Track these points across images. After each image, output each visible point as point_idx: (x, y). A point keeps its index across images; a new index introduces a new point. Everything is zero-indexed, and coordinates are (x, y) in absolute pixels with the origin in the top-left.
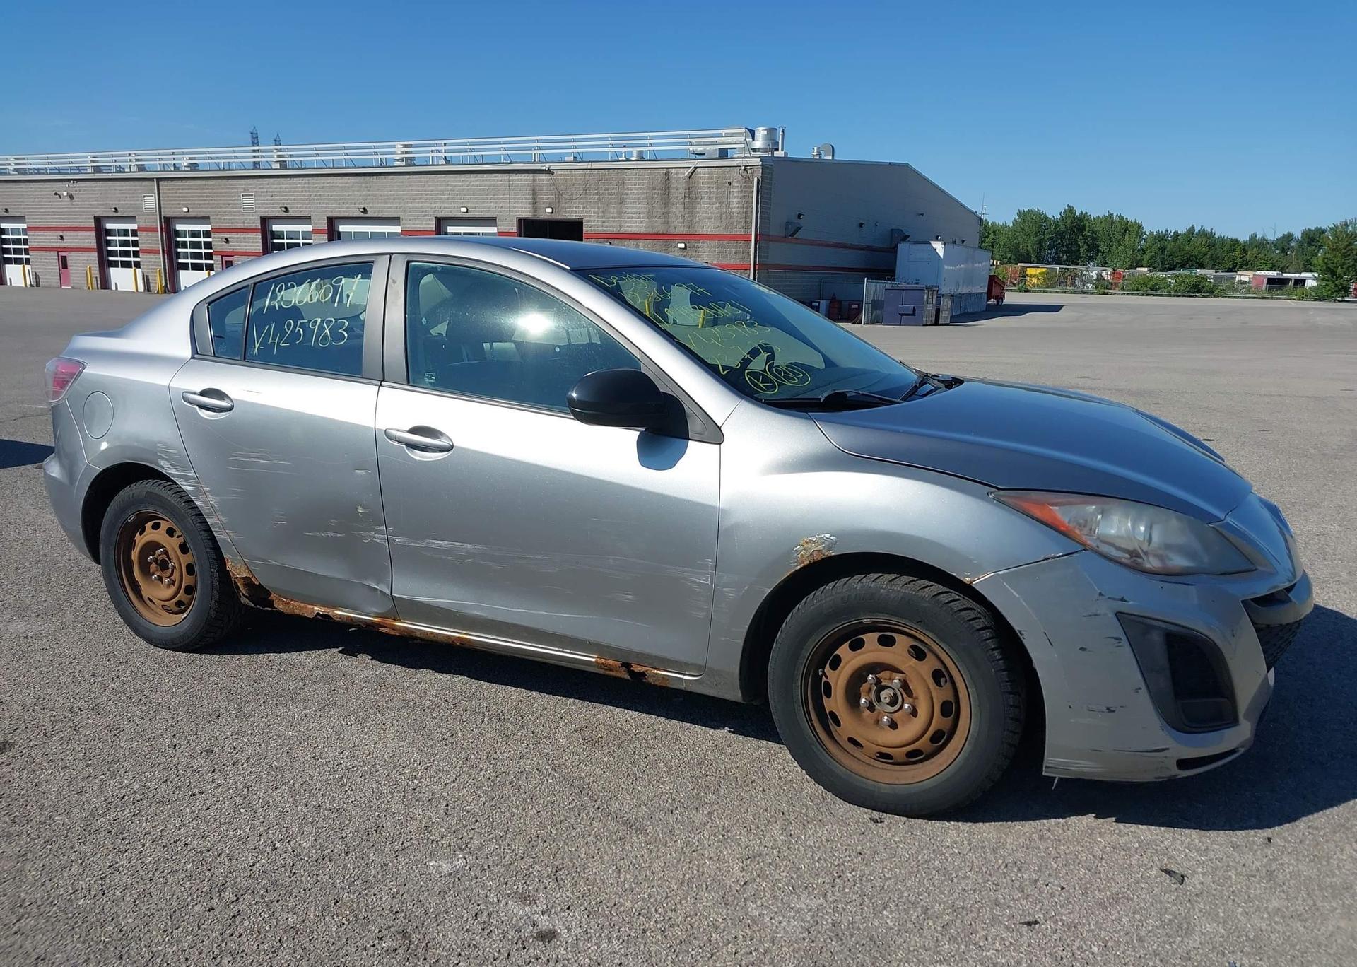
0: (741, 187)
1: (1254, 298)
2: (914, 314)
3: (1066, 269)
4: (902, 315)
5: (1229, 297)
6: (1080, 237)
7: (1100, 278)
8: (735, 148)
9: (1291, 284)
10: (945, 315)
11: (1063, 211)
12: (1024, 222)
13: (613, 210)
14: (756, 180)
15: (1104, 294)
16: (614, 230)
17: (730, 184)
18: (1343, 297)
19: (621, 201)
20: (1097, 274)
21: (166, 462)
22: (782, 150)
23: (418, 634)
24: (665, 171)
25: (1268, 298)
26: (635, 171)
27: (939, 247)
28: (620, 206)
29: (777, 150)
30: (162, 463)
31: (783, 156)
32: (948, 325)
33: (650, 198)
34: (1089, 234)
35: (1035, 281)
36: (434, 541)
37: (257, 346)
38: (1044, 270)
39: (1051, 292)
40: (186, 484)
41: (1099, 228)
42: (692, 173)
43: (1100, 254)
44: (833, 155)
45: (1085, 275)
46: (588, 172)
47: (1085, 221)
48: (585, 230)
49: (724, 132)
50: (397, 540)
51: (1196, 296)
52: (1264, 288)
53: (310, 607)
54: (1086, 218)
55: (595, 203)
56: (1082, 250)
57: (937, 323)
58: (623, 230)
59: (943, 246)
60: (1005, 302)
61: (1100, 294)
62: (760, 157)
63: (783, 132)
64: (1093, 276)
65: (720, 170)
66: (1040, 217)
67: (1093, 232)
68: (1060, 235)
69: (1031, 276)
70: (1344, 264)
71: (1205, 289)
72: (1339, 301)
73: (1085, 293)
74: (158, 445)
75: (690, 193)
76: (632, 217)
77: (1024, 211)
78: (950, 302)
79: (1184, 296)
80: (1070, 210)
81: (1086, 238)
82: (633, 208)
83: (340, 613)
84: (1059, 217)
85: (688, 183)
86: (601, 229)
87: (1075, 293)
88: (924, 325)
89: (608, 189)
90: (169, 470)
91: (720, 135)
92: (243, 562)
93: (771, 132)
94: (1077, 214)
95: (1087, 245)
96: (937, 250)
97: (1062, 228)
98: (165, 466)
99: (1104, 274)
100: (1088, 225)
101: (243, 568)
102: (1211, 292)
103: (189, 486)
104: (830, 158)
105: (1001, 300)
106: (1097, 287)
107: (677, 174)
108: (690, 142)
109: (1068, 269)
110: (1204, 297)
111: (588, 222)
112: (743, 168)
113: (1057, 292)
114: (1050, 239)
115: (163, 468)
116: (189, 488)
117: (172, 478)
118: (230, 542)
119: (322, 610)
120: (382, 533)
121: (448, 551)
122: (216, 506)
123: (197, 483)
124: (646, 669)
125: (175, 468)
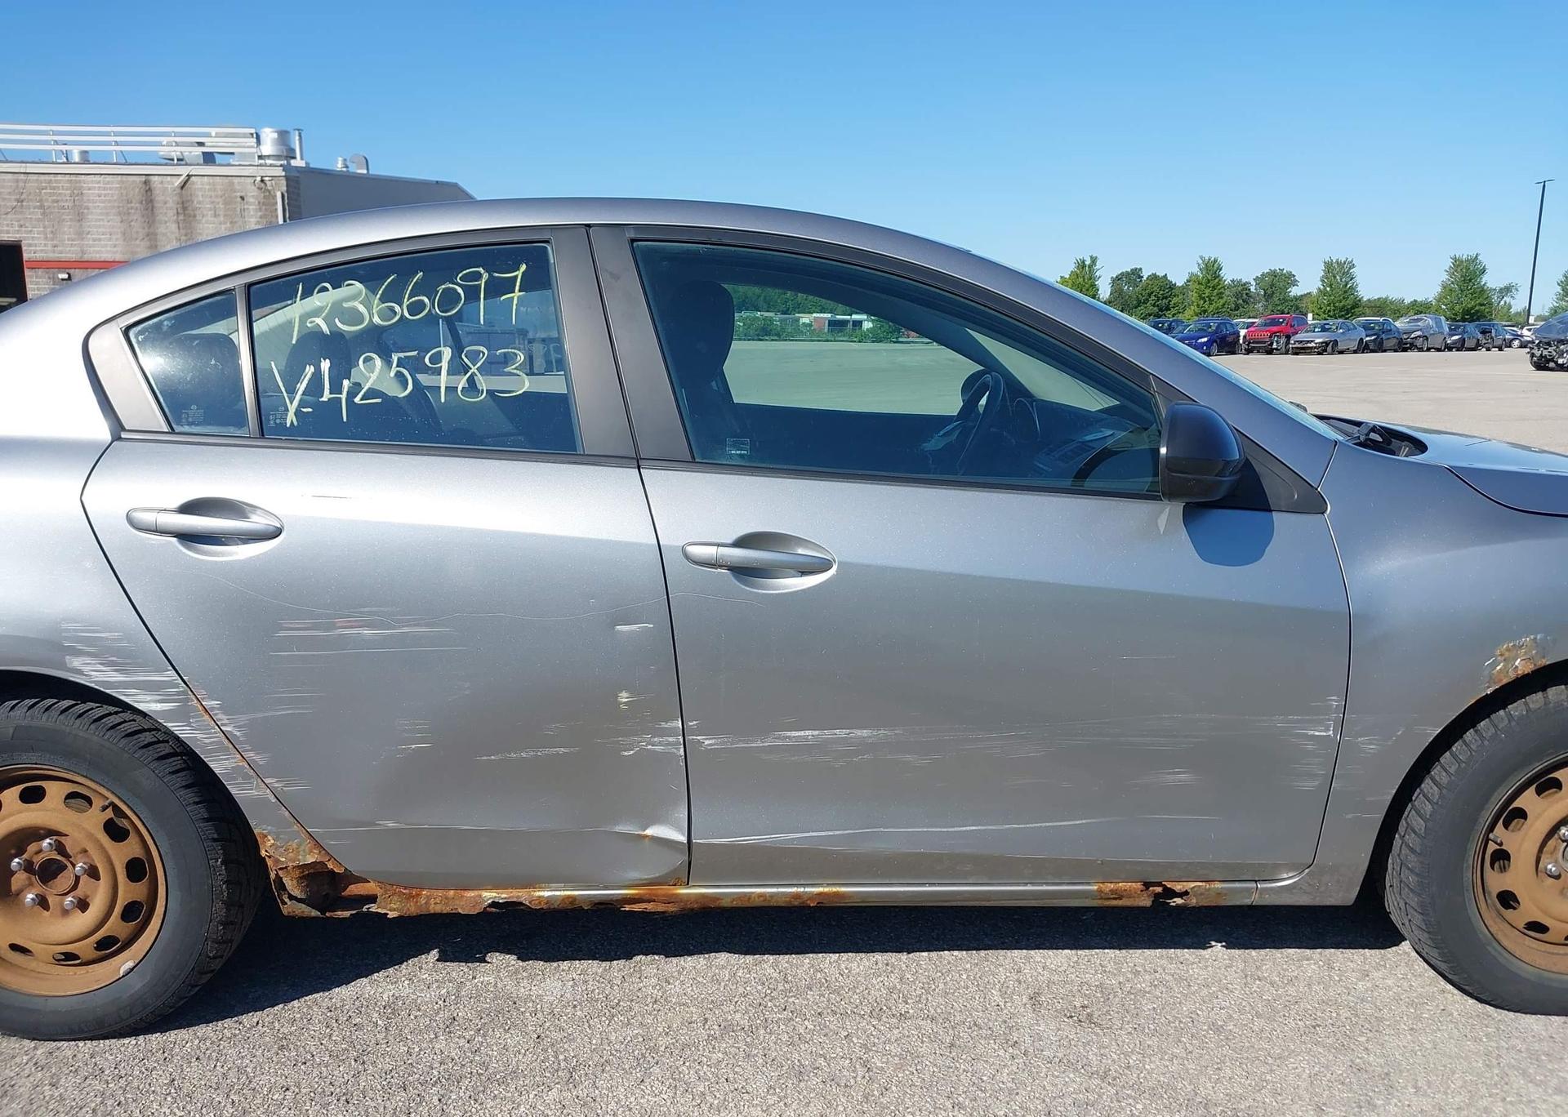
0: (259, 203)
1: (819, 341)
5: (796, 340)
8: (233, 153)
9: (850, 326)
13: (68, 230)
14: (279, 195)
16: (73, 257)
17: (242, 198)
18: (897, 338)
19: (80, 217)
21: (88, 660)
22: (302, 159)
23: (726, 903)
24: (143, 178)
25: (831, 341)
26: (97, 178)
28: (78, 224)
29: (294, 158)
30: (76, 662)
31: (304, 165)
33: (124, 215)
36: (789, 733)
40: (150, 698)
42: (185, 183)
44: (368, 169)
46: (22, 177)
48: (26, 256)
49: (213, 131)
50: (707, 742)
51: (767, 340)
52: (826, 330)
53: (471, 894)
55: (38, 220)
58: (86, 257)
62: (281, 166)
63: (300, 136)
65: (226, 180)
71: (773, 332)
72: (894, 342)
74: (64, 626)
75: (185, 209)
76: (100, 240)
79: (753, 340)
82: (100, 226)
83: (546, 894)
85: (181, 196)
86: (52, 256)
89: (57, 201)
90: (92, 673)
91: (208, 135)
92: (303, 835)
93: (283, 136)
98: (86, 669)
101: (307, 844)
102: (778, 335)
103: (161, 701)
104: (365, 172)
107: (162, 182)
108: (176, 142)
110: (773, 340)
111: (30, 245)
112: (259, 179)
115: (80, 672)
116: (158, 707)
117: (108, 691)
118: (274, 800)
119: (503, 896)
120: (671, 732)
121: (820, 746)
122: (238, 734)
123: (184, 693)
124: (1192, 885)
125: (116, 671)
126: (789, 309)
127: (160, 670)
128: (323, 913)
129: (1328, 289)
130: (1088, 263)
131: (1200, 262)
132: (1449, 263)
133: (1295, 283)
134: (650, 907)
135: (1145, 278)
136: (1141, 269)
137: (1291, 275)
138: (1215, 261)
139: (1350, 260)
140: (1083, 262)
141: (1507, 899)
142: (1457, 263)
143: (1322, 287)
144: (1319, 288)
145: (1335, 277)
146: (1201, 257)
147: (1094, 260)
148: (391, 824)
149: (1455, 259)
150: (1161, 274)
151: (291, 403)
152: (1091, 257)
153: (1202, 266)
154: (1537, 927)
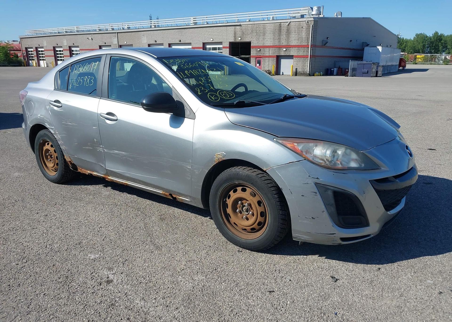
0: (306, 28)
2: (368, 73)
3: (432, 55)
4: (363, 73)
6: (440, 43)
7: (446, 58)
8: (306, 14)
10: (380, 73)
11: (433, 33)
12: (418, 38)
13: (261, 38)
14: (311, 25)
15: (447, 64)
16: (261, 45)
17: (302, 27)
19: (264, 35)
20: (444, 57)
22: (322, 15)
23: (114, 181)
24: (279, 23)
26: (269, 24)
27: (380, 48)
28: (264, 36)
29: (321, 14)
31: (323, 17)
32: (381, 77)
33: (274, 34)
34: (443, 42)
35: (420, 60)
36: (115, 151)
37: (71, 86)
38: (423, 56)
39: (426, 64)
41: (448, 39)
42: (289, 24)
43: (447, 49)
44: (341, 16)
45: (440, 57)
46: (253, 25)
47: (442, 37)
48: (252, 45)
49: (302, 9)
50: (106, 150)
53: (87, 171)
54: (443, 36)
55: (255, 36)
56: (440, 48)
57: (376, 76)
58: (264, 45)
59: (382, 48)
60: (406, 68)
61: (445, 65)
62: (313, 17)
63: (323, 8)
64: (442, 58)
65: (299, 22)
66: (424, 36)
67: (445, 41)
68: (432, 43)
69: (418, 58)
73: (439, 64)
74: (44, 118)
75: (288, 31)
76: (268, 40)
77: (418, 34)
78: (382, 68)
80: (436, 33)
81: (442, 43)
82: (268, 37)
83: (94, 173)
84: (432, 36)
85: (287, 27)
86: (257, 45)
87: (435, 64)
88: (371, 77)
89: (260, 31)
90: (47, 126)
91: (301, 10)
93: (319, 8)
94: (439, 34)
95: (442, 46)
96: (379, 49)
97: (433, 40)
99: (447, 57)
100: (443, 38)
101: (69, 158)
104: (340, 17)
105: (404, 68)
106: (444, 62)
107: (284, 24)
108: (289, 13)
109: (433, 55)
111: (253, 42)
112: (307, 21)
113: (428, 64)
114: (428, 44)
116: (53, 132)
117: (49, 129)
118: (64, 149)
119: (90, 172)
121: (119, 154)
122: (60, 138)
123: (55, 130)
124: (176, 196)
127: (53, 126)
128: (74, 170)
134: (107, 179)
141: (229, 215)
148: (76, 156)
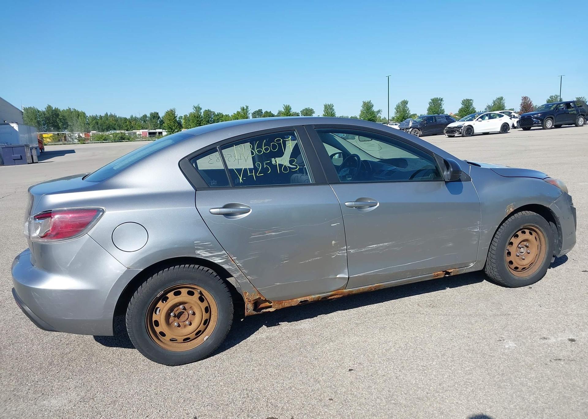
1: (146, 141)
2: (21, 159)
3: (63, 134)
5: (136, 141)
6: (58, 119)
7: (80, 137)
9: (157, 134)
10: (35, 158)
11: (46, 107)
12: (28, 113)
15: (84, 143)
20: (78, 135)
21: (202, 251)
25: (151, 140)
27: (15, 126)
30: (198, 252)
32: (37, 163)
34: (62, 117)
35: (48, 140)
36: (370, 246)
38: (52, 135)
39: (58, 144)
40: (217, 259)
41: (65, 115)
43: (69, 126)
45: (72, 136)
47: (58, 112)
50: (352, 251)
51: (123, 142)
52: (148, 136)
54: (58, 110)
56: (60, 125)
57: (33, 163)
59: (17, 125)
60: (46, 152)
61: (82, 144)
64: (76, 136)
66: (35, 110)
67: (63, 116)
68: (48, 119)
69: (46, 138)
70: (175, 125)
71: (126, 138)
73: (75, 144)
74: (195, 242)
77: (26, 108)
78: (36, 152)
79: (118, 142)
80: (49, 107)
81: (60, 119)
84: (45, 110)
87: (70, 144)
88: (28, 164)
90: (203, 255)
92: (256, 291)
94: (54, 109)
95: (62, 122)
96: (14, 128)
97: (47, 115)
98: (201, 253)
99: (81, 135)
100: (60, 113)
102: (129, 139)
103: (221, 260)
105: (43, 150)
106: (79, 141)
110: (126, 141)
113: (61, 144)
114: (43, 120)
115: (199, 254)
116: (220, 261)
117: (207, 259)
118: (249, 282)
119: (303, 299)
120: (344, 250)
121: (377, 249)
122: (241, 265)
123: (227, 256)
124: (453, 270)
125: (209, 253)
126: (128, 129)
127: (221, 251)
128: (257, 312)
129: (326, 114)
130: (245, 108)
131: (284, 106)
132: (362, 104)
133: (314, 112)
134: (335, 297)
135: (263, 113)
136: (261, 110)
137: (312, 110)
138: (289, 106)
139: (332, 104)
140: (244, 108)
141: (511, 262)
142: (365, 103)
143: (324, 114)
144: (323, 114)
145: (328, 110)
146: (284, 105)
147: (247, 107)
148: (278, 284)
149: (364, 102)
150: (269, 111)
151: (240, 177)
152: (246, 106)
153: (285, 108)
154: (516, 268)
